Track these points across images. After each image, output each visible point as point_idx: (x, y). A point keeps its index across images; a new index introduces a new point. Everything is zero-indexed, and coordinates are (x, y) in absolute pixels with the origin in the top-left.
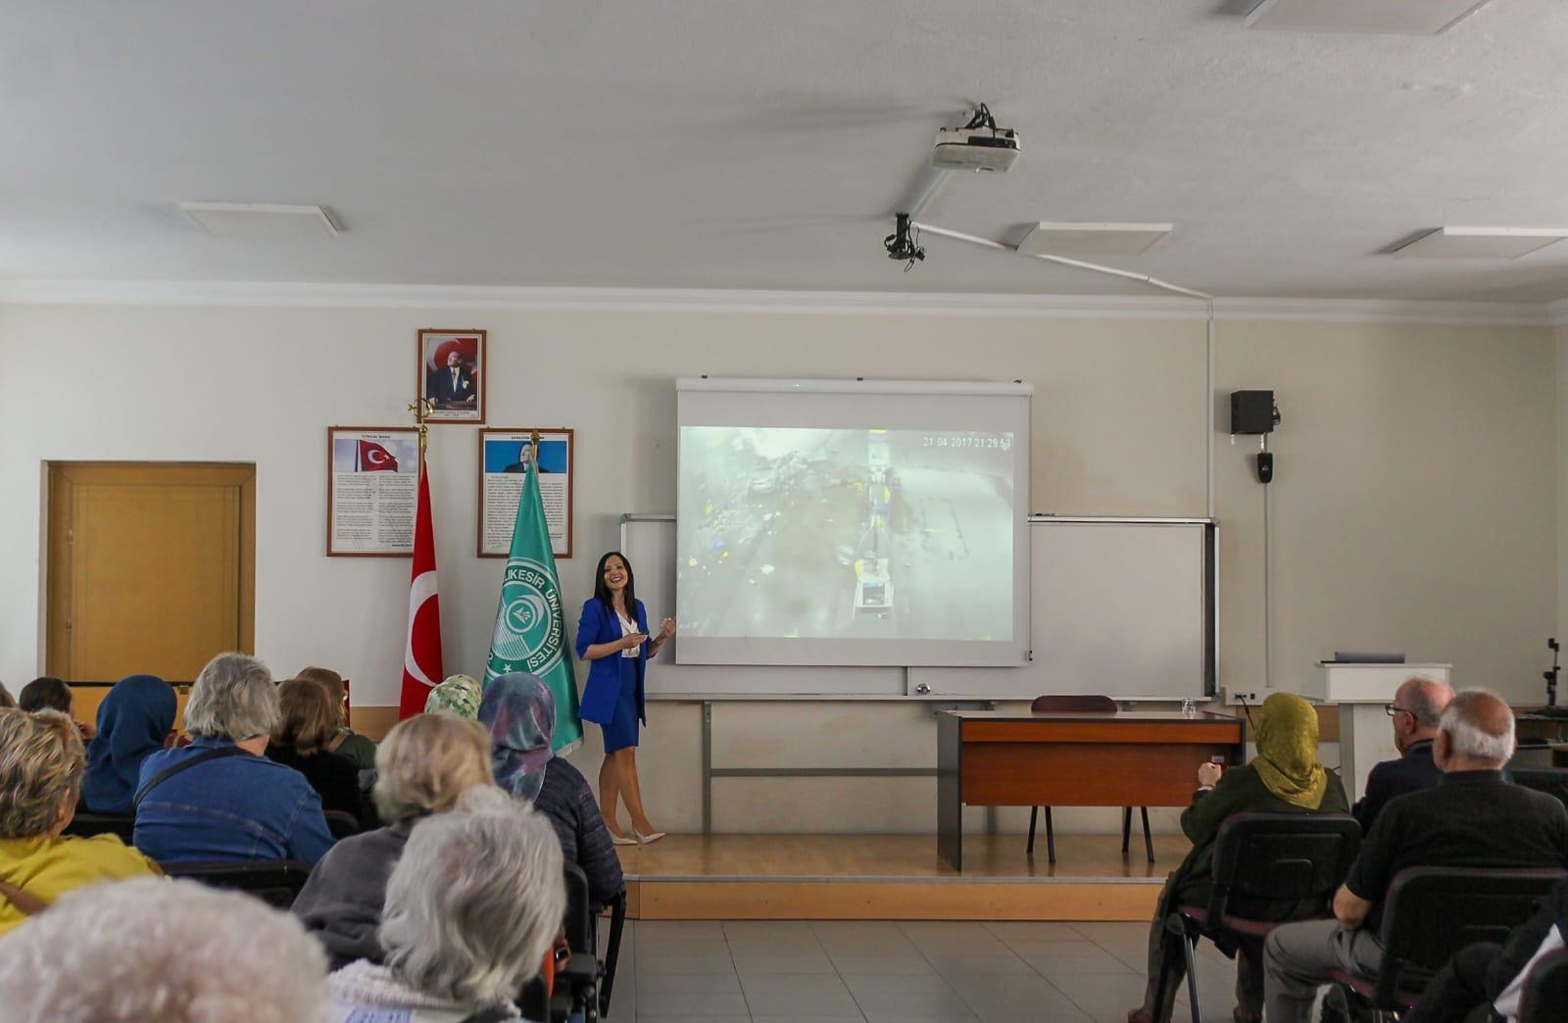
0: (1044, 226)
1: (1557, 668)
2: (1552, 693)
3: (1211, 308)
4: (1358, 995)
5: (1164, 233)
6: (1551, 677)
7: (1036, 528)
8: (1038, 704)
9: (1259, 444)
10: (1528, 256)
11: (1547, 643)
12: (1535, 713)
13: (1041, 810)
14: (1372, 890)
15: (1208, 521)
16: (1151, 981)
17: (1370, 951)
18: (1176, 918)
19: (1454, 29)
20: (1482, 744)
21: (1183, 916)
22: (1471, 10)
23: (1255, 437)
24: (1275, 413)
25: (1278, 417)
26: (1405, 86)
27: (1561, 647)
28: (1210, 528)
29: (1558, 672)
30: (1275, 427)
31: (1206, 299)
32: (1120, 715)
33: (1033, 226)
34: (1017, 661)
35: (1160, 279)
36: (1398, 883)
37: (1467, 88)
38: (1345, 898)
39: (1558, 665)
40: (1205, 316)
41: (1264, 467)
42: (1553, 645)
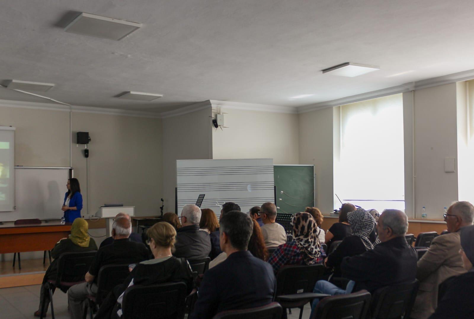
0: (14, 81)
1: (163, 206)
2: (162, 212)
3: (71, 108)
4: (92, 301)
5: (52, 87)
6: (162, 208)
7: (17, 170)
8: (16, 222)
9: (85, 147)
10: (154, 100)
11: (161, 199)
12: (158, 218)
13: (17, 254)
14: (94, 273)
15: (70, 168)
16: (41, 302)
17: (95, 288)
18: (47, 284)
19: (124, 39)
20: (123, 231)
21: (49, 283)
22: (126, 35)
23: (84, 145)
24: (89, 138)
25: (90, 140)
26: (113, 53)
27: (164, 201)
28: (71, 170)
29: (164, 207)
30: (89, 142)
31: (69, 106)
32: (43, 224)
33: (11, 81)
34: (11, 209)
35: (54, 99)
36: (101, 269)
37: (129, 56)
38: (88, 275)
39: (163, 205)
40: (69, 110)
41: (86, 153)
42: (162, 200)
